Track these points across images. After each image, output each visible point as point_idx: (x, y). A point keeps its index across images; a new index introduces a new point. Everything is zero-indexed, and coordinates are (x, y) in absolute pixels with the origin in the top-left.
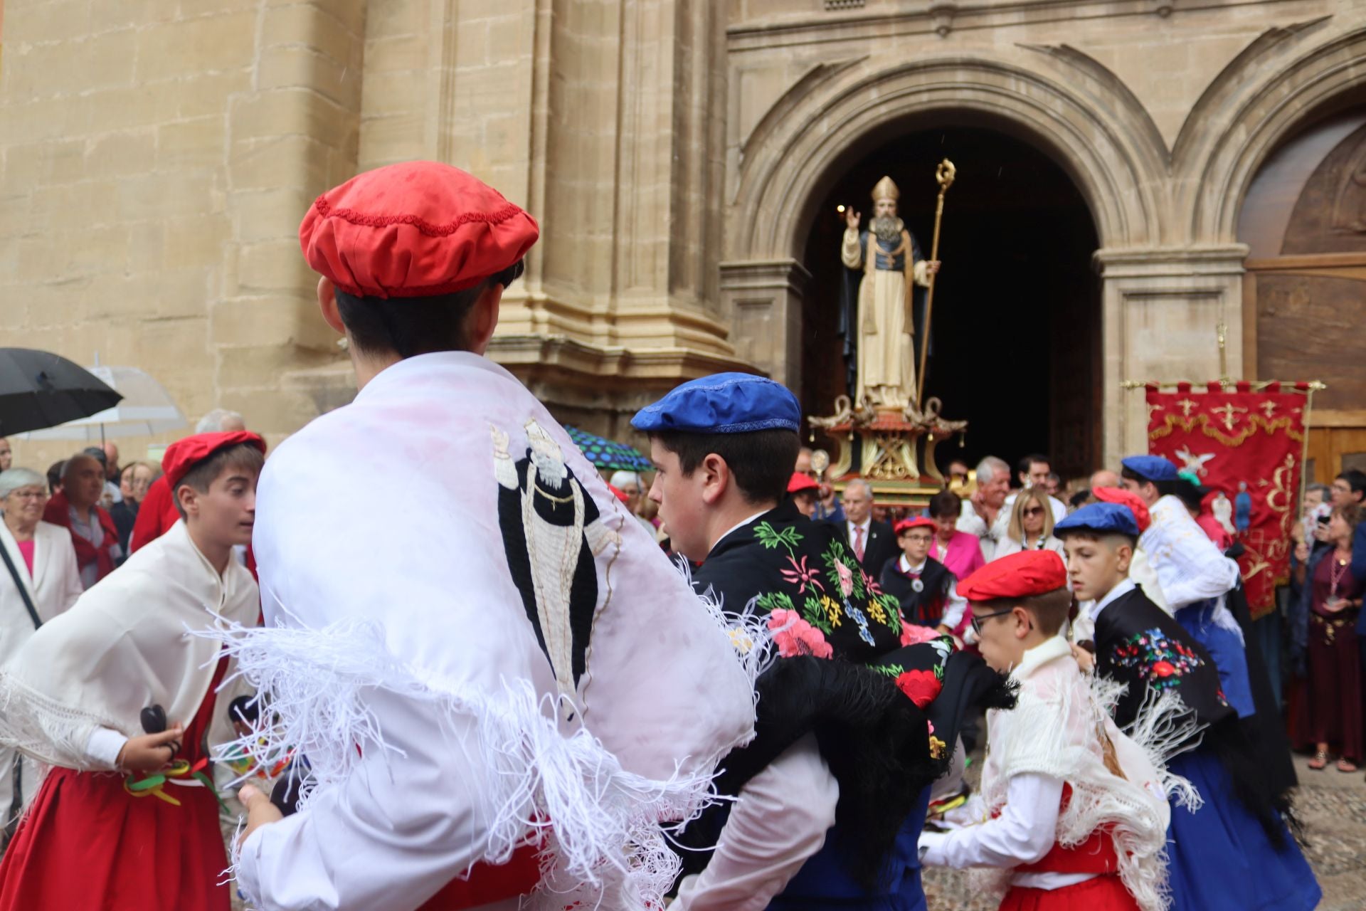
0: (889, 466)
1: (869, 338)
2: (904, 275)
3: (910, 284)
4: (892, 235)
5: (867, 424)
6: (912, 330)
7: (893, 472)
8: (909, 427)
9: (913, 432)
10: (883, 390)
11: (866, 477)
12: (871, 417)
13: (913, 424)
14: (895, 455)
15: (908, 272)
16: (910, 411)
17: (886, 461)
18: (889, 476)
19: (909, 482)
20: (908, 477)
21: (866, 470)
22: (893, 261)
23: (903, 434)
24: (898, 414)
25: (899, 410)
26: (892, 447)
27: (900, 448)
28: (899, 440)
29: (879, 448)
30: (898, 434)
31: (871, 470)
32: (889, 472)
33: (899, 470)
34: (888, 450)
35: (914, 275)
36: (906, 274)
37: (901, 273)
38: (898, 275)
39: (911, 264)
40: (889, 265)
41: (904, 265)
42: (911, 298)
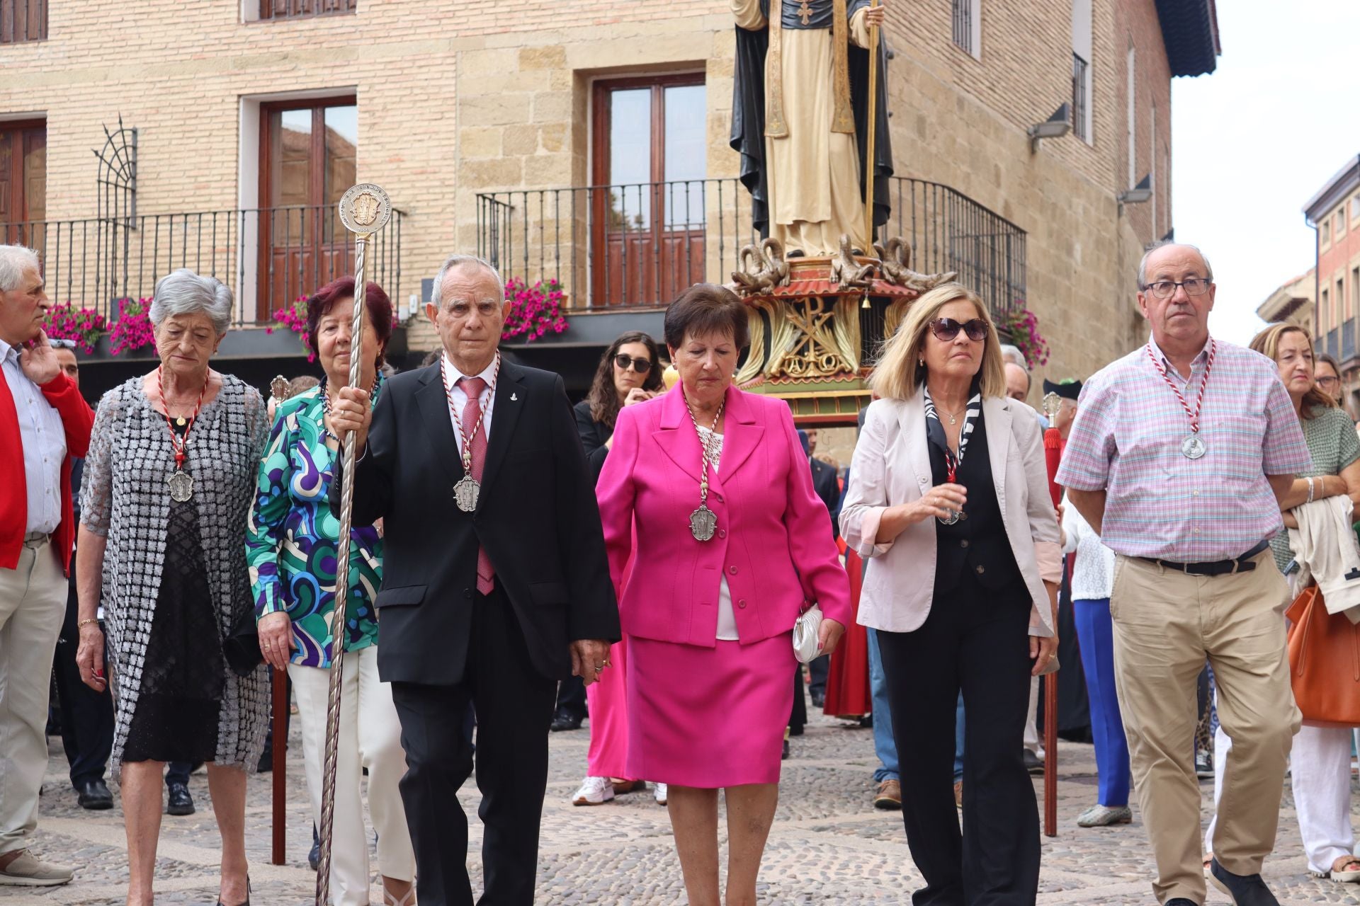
0: (811, 356)
1: (778, 146)
2: (831, 33)
3: (843, 48)
5: (771, 289)
7: (817, 365)
9: (845, 295)
10: (803, 230)
11: (774, 377)
12: (777, 278)
13: (844, 281)
14: (819, 337)
15: (839, 28)
16: (839, 262)
17: (806, 348)
18: (811, 372)
19: (842, 378)
20: (843, 373)
21: (772, 367)
22: (810, 12)
23: (830, 301)
24: (825, 268)
25: (829, 263)
26: (814, 324)
27: (830, 324)
28: (824, 311)
29: (795, 327)
30: (820, 302)
31: (782, 364)
32: (812, 366)
33: (829, 361)
34: (806, 331)
35: (850, 31)
36: (836, 30)
37: (826, 32)
38: (821, 35)
39: (845, 12)
40: (805, 18)
41: (831, 16)
42: (846, 72)
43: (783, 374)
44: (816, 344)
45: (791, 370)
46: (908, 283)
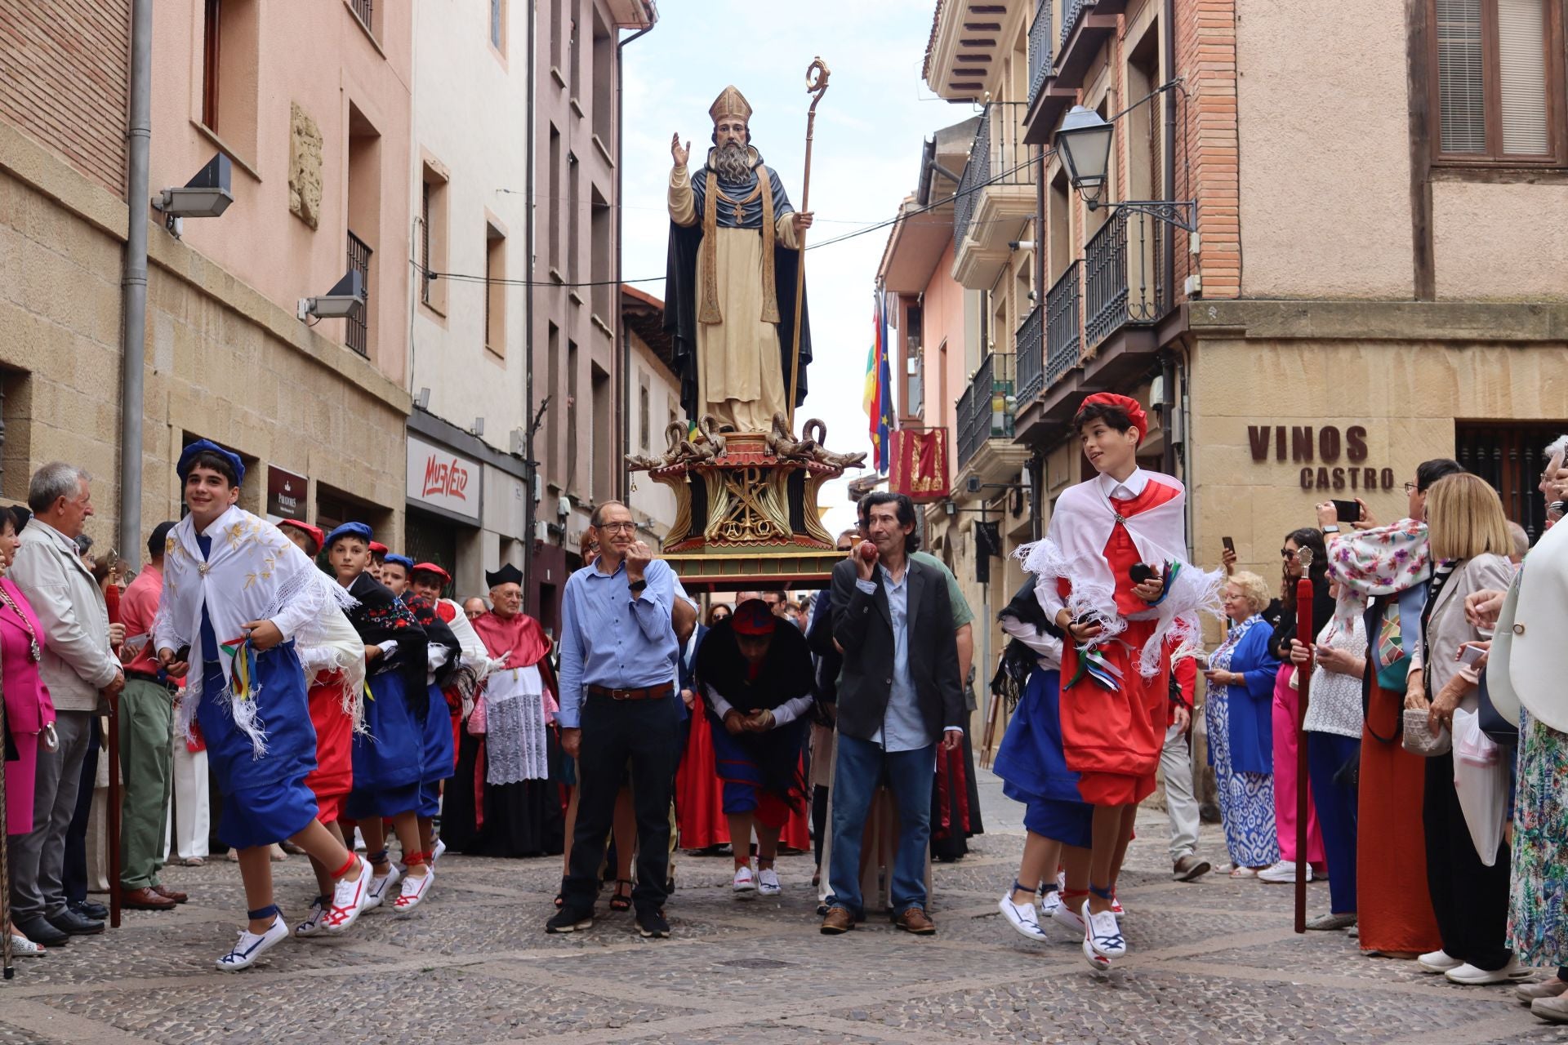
0: (747, 522)
1: (711, 331)
2: (761, 234)
3: (770, 246)
4: (740, 174)
5: (712, 459)
6: (775, 316)
7: (752, 530)
8: (772, 462)
9: (780, 466)
10: (735, 407)
11: (713, 540)
12: (718, 449)
13: (780, 456)
14: (753, 506)
15: (768, 230)
16: (774, 438)
17: (742, 515)
18: (748, 537)
19: (778, 543)
20: (777, 537)
21: (711, 530)
23: (766, 470)
24: (760, 443)
25: (762, 438)
26: (750, 493)
27: (763, 493)
28: (760, 482)
29: (731, 496)
30: (758, 473)
31: (721, 529)
32: (748, 531)
33: (764, 527)
34: (744, 498)
35: (776, 233)
36: (765, 231)
37: (757, 232)
38: (753, 234)
39: (772, 216)
40: (739, 217)
41: (761, 219)
42: (773, 268)
43: (721, 537)
44: (752, 511)
45: (730, 534)
46: (825, 460)
